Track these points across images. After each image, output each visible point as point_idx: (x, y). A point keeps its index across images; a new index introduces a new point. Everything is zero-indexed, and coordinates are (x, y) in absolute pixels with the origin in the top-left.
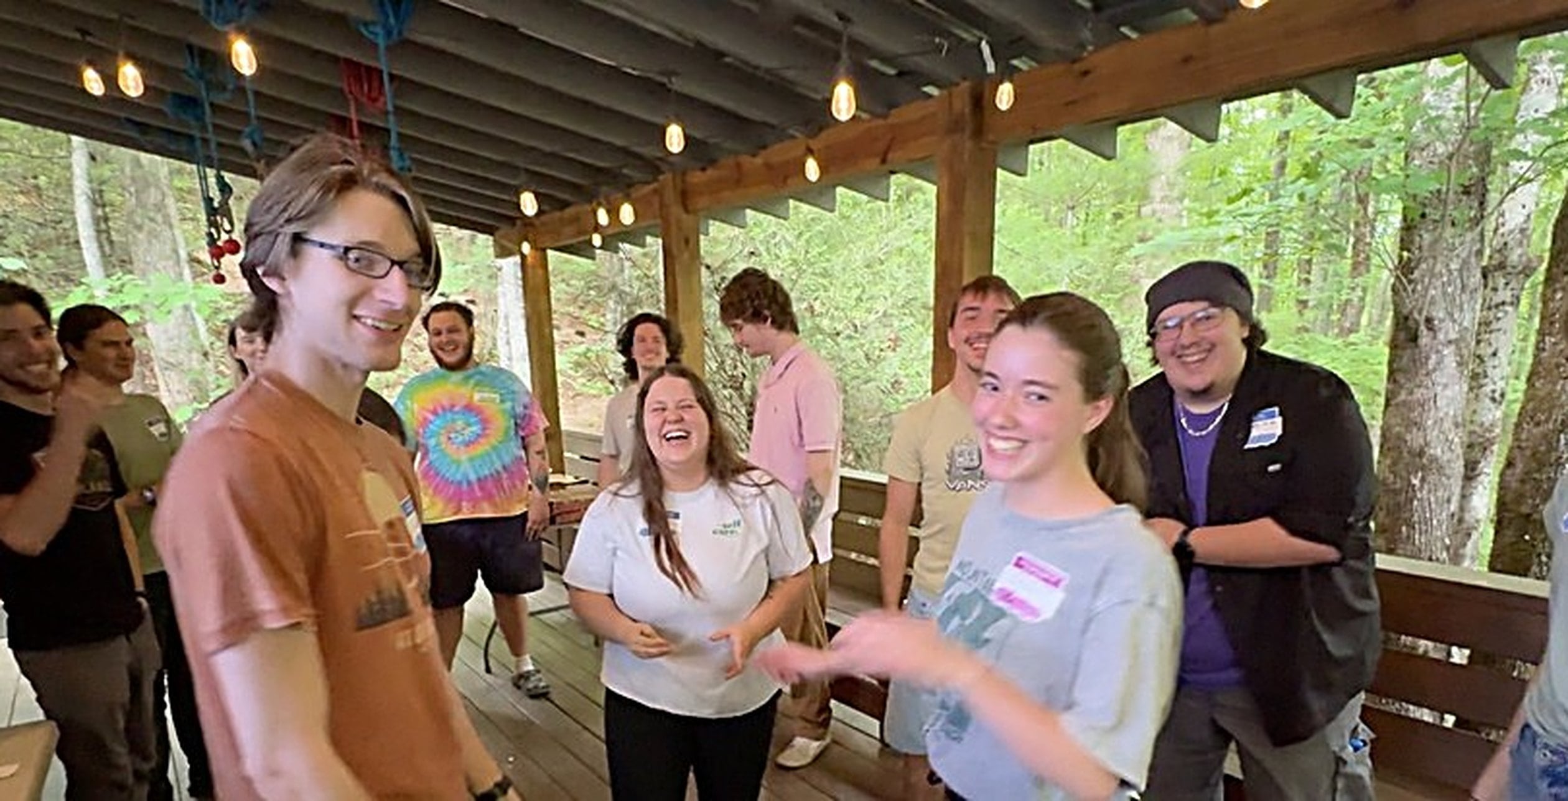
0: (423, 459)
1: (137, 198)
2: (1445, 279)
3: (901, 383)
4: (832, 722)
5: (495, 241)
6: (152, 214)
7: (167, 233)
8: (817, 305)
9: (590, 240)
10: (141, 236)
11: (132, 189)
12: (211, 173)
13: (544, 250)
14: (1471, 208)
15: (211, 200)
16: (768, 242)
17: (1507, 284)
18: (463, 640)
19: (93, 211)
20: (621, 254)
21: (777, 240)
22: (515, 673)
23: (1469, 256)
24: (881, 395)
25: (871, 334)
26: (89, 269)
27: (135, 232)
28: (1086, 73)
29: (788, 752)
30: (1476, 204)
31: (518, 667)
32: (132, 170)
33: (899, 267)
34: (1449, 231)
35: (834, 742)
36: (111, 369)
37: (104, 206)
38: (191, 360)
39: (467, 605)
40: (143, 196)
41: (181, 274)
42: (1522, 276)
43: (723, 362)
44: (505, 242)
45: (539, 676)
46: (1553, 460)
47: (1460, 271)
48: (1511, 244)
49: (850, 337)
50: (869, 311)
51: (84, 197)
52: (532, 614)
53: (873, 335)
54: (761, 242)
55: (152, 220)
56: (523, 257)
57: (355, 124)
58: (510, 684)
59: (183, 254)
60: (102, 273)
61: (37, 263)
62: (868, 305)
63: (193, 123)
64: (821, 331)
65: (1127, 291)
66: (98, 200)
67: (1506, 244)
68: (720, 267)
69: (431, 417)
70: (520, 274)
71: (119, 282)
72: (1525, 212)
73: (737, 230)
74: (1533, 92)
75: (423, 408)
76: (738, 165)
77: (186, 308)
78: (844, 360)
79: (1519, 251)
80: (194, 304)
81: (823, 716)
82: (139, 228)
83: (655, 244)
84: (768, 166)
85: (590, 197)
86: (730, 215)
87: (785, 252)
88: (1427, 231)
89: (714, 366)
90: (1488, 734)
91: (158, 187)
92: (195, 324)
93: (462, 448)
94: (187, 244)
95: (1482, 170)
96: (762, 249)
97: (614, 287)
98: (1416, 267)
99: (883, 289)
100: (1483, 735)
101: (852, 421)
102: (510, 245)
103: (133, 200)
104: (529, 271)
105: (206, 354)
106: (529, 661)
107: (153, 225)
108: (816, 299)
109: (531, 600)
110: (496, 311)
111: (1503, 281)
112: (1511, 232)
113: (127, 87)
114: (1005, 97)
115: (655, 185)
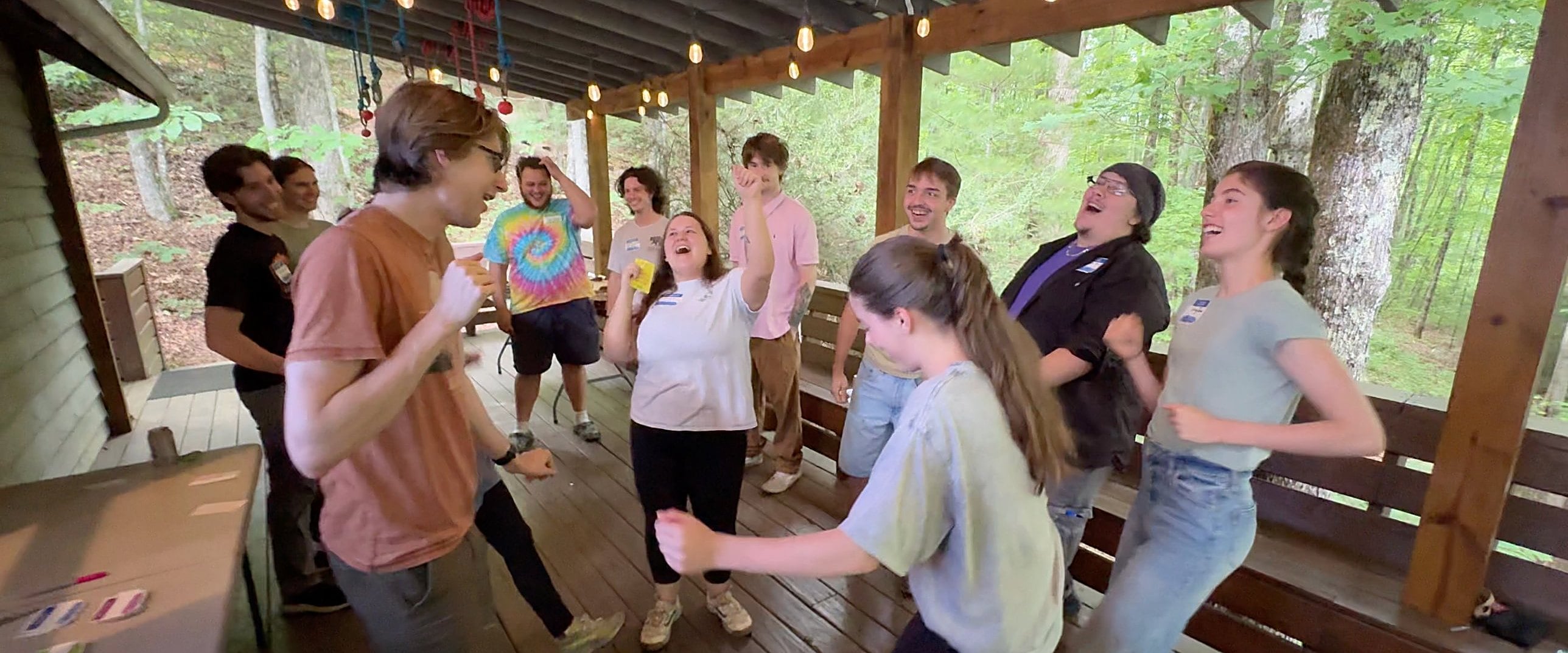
0: (512, 269)
1: (301, 67)
2: (1241, 155)
3: (864, 218)
4: (802, 462)
5: (567, 107)
6: (311, 81)
7: (322, 95)
8: (803, 160)
9: (638, 110)
10: (303, 97)
11: (297, 62)
12: (366, 57)
13: (603, 116)
14: (1259, 105)
15: (364, 78)
16: (768, 113)
17: (1290, 158)
18: (538, 398)
19: (268, 78)
20: (660, 119)
21: (774, 112)
22: (575, 424)
23: (1258, 139)
24: (849, 227)
25: (842, 181)
26: (265, 120)
27: (299, 93)
28: (981, 12)
29: (770, 482)
30: (1262, 103)
31: (578, 417)
32: (298, 48)
33: (864, 133)
34: (1243, 122)
35: (803, 475)
36: (300, 202)
37: (275, 73)
38: (336, 188)
39: (543, 375)
40: (305, 67)
41: (331, 124)
42: (1300, 153)
43: (733, 200)
44: (575, 109)
45: (592, 426)
46: (1314, 284)
47: (1252, 150)
48: (1293, 130)
49: (826, 184)
50: (841, 165)
51: (263, 68)
52: (590, 382)
53: (844, 181)
54: (763, 113)
55: (311, 84)
56: (588, 120)
57: (471, 28)
58: (572, 432)
59: (334, 110)
60: (274, 123)
61: (226, 116)
62: (841, 161)
63: (353, 22)
64: (807, 180)
65: (1036, 152)
66: (272, 71)
67: (1290, 129)
68: (731, 131)
69: (518, 239)
70: (585, 132)
71: (287, 131)
72: (1304, 107)
73: (745, 105)
74: (1309, 23)
75: (513, 234)
76: (744, 63)
77: (335, 151)
78: (821, 200)
79: (1300, 134)
80: (340, 149)
81: (796, 457)
82: (302, 91)
83: (684, 113)
84: (766, 64)
85: (639, 79)
86: (739, 94)
87: (780, 120)
88: (1228, 120)
89: (726, 202)
90: (1271, 480)
91: (315, 60)
92: (340, 162)
93: (541, 257)
94: (337, 104)
95: (1266, 79)
96: (763, 118)
97: (655, 142)
98: (1222, 146)
99: (851, 149)
100: (1268, 480)
101: (827, 245)
102: (579, 112)
103: (298, 69)
104: (592, 131)
105: (348, 185)
106: (586, 416)
107: (312, 88)
108: (803, 155)
109: (590, 371)
110: (566, 156)
111: (1288, 156)
112: (1294, 121)
113: (323, 13)
114: (923, 28)
115: (685, 73)
